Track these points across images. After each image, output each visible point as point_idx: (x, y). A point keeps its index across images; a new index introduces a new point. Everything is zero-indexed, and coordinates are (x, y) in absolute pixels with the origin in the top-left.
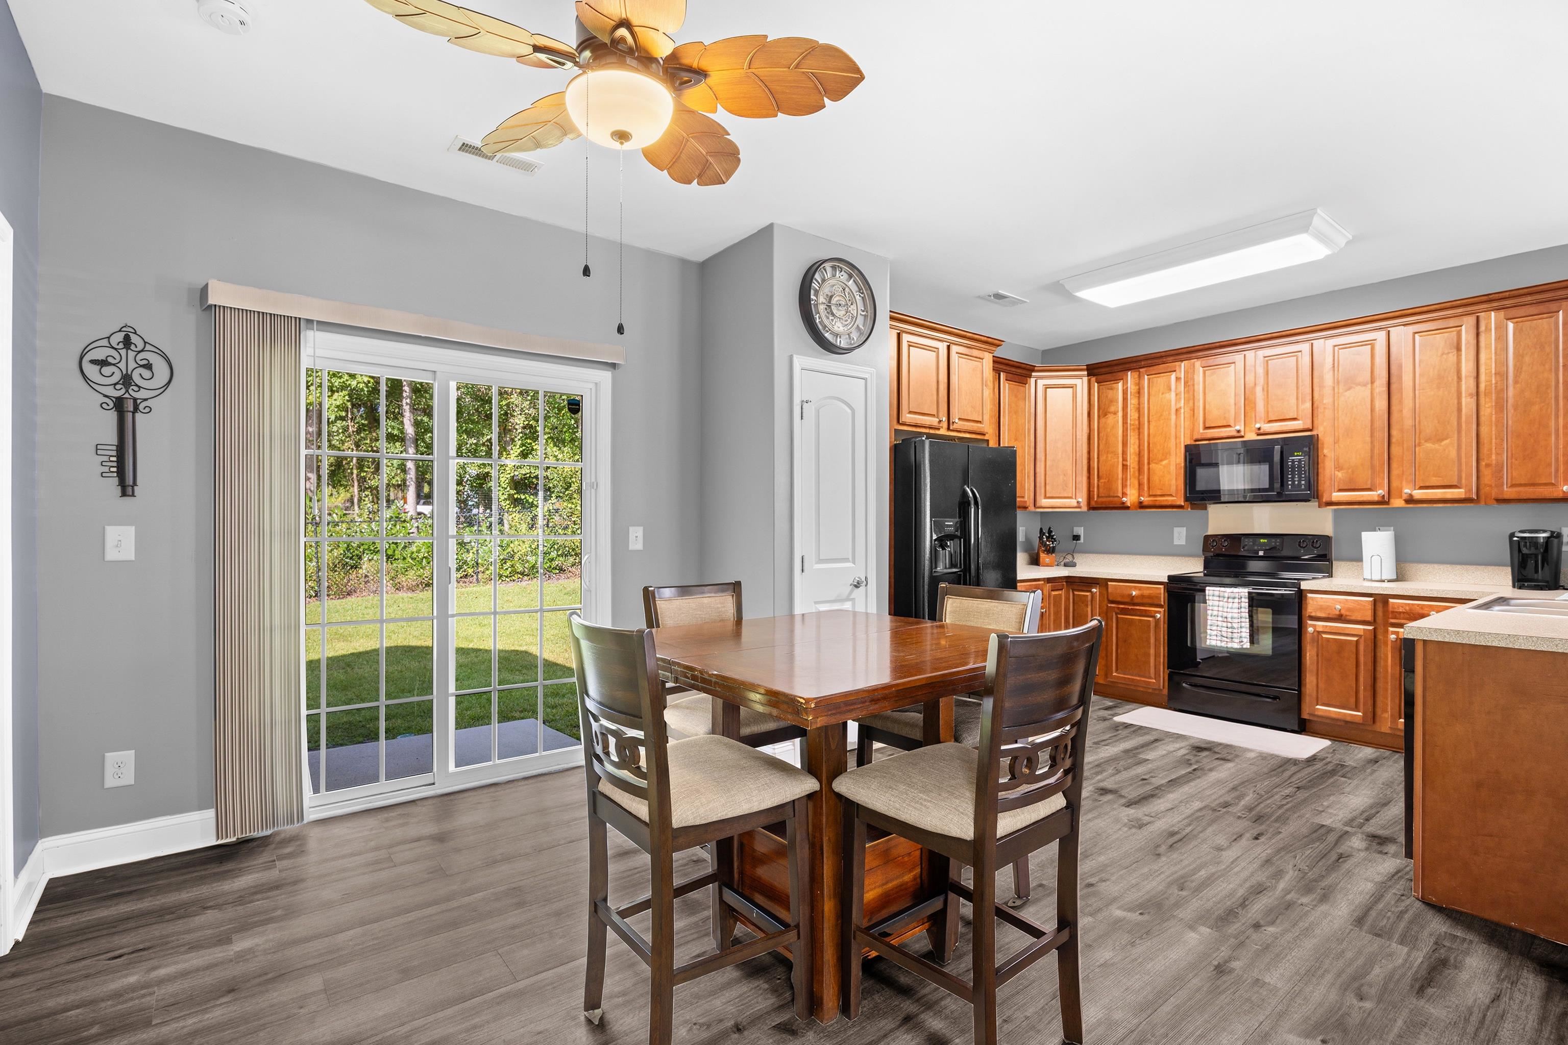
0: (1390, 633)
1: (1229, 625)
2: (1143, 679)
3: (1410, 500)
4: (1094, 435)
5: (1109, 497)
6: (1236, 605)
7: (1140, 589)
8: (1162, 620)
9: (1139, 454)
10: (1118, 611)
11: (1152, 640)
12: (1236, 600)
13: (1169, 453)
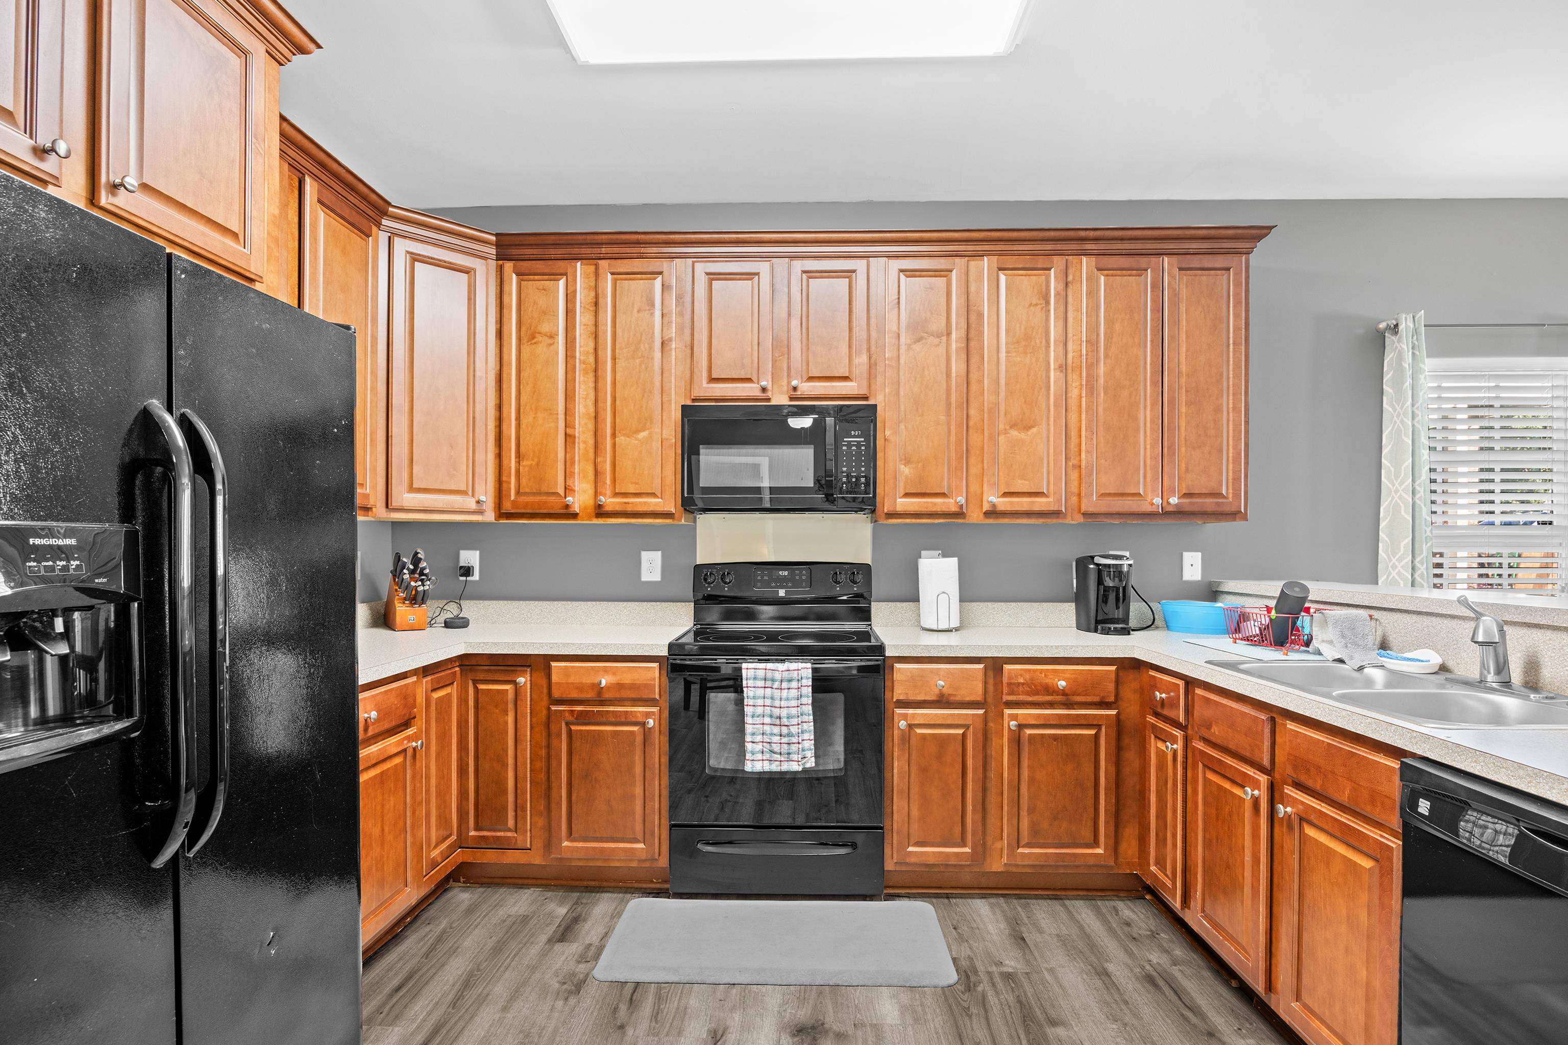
0: (1006, 717)
1: (785, 730)
2: (622, 845)
3: (993, 513)
4: (510, 374)
5: (539, 493)
6: (794, 693)
7: (614, 672)
8: (657, 729)
9: (596, 417)
10: (571, 719)
11: (638, 769)
12: (794, 684)
13: (650, 419)
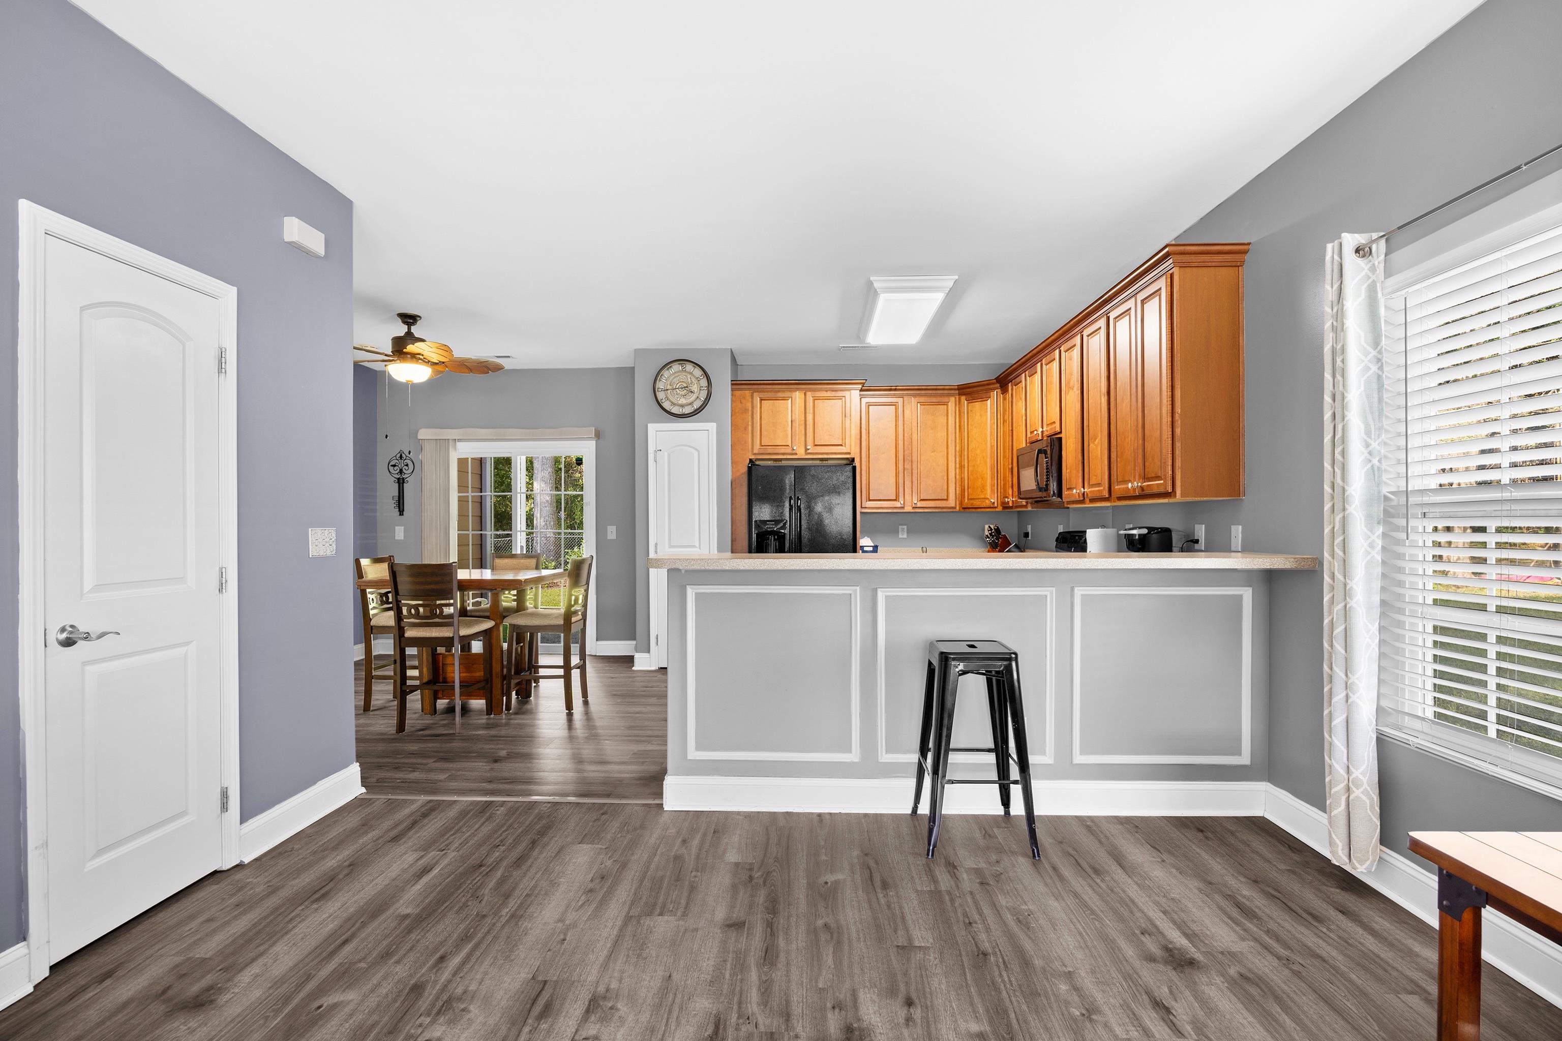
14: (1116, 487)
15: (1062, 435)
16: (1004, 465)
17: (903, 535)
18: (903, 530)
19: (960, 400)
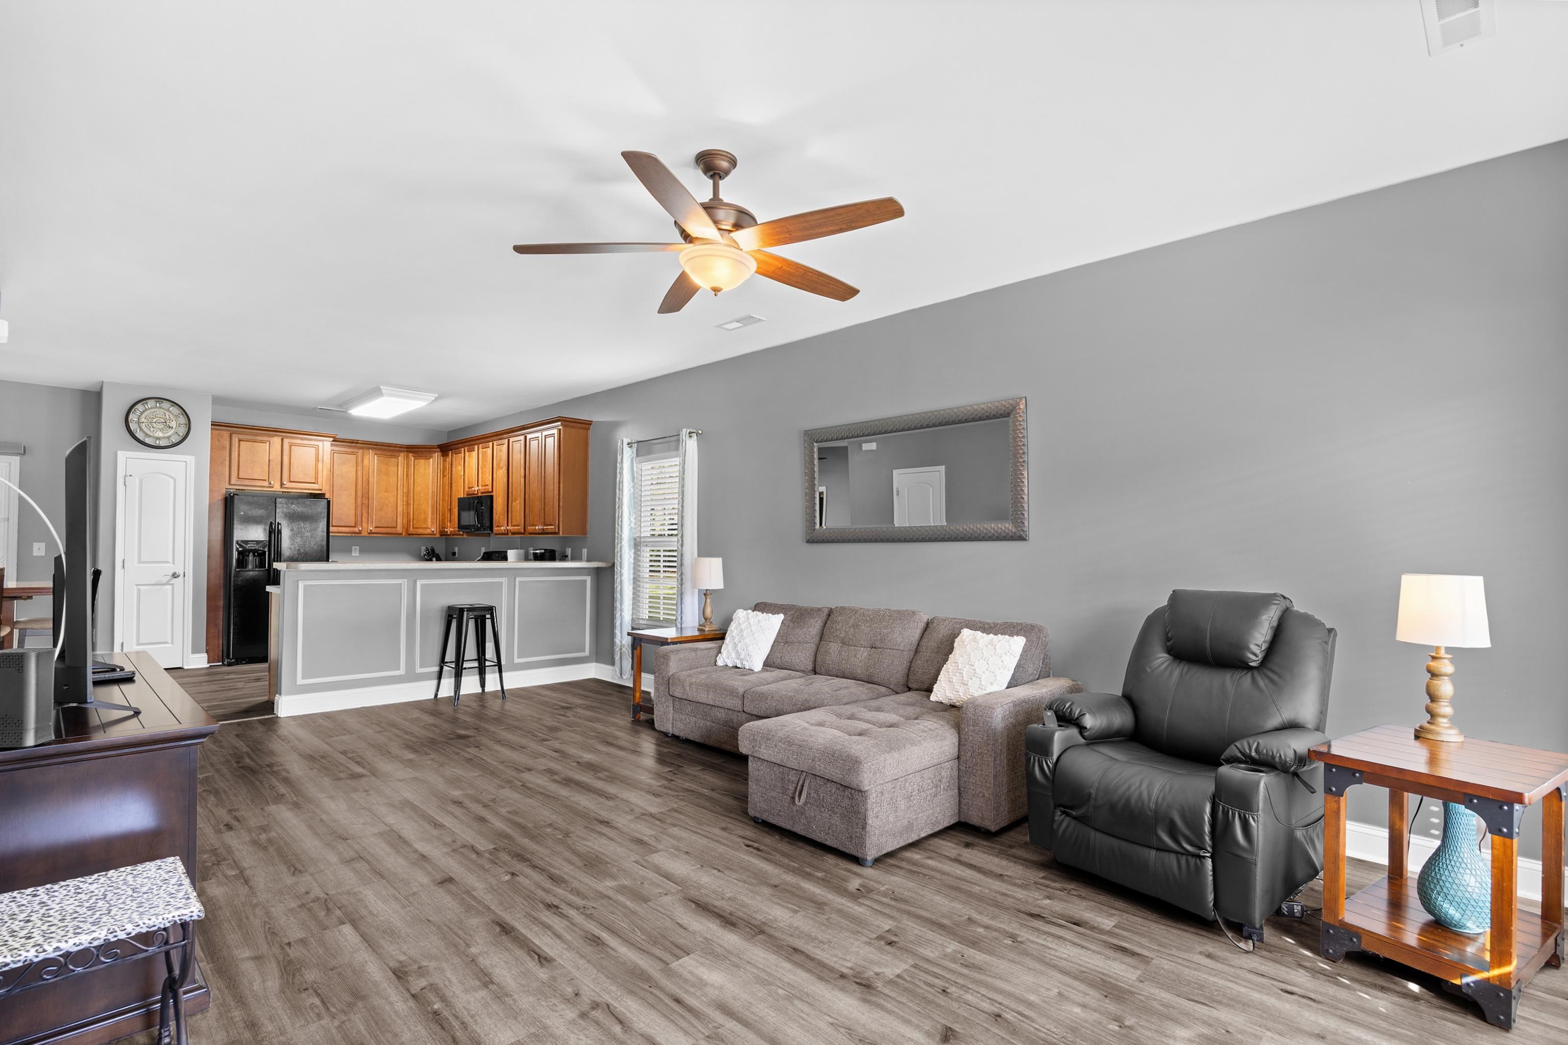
4: (441, 489)
14: (530, 528)
15: (494, 494)
16: (443, 506)
17: (356, 553)
18: (356, 549)
19: (408, 457)
